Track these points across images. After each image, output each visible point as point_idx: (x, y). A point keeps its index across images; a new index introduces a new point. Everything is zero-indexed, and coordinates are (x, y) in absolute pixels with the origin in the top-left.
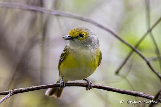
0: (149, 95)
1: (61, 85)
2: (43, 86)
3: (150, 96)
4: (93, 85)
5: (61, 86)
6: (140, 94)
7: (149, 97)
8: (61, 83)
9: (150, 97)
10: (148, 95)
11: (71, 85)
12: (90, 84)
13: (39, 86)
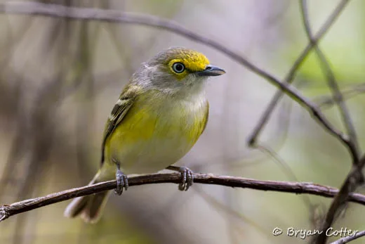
0: (329, 187)
1: (118, 182)
2: (77, 191)
3: (331, 190)
4: (195, 175)
5: (120, 186)
6: (308, 186)
7: (328, 192)
8: (118, 178)
9: (332, 193)
10: (326, 188)
11: (142, 181)
12: (187, 174)
13: (67, 191)
